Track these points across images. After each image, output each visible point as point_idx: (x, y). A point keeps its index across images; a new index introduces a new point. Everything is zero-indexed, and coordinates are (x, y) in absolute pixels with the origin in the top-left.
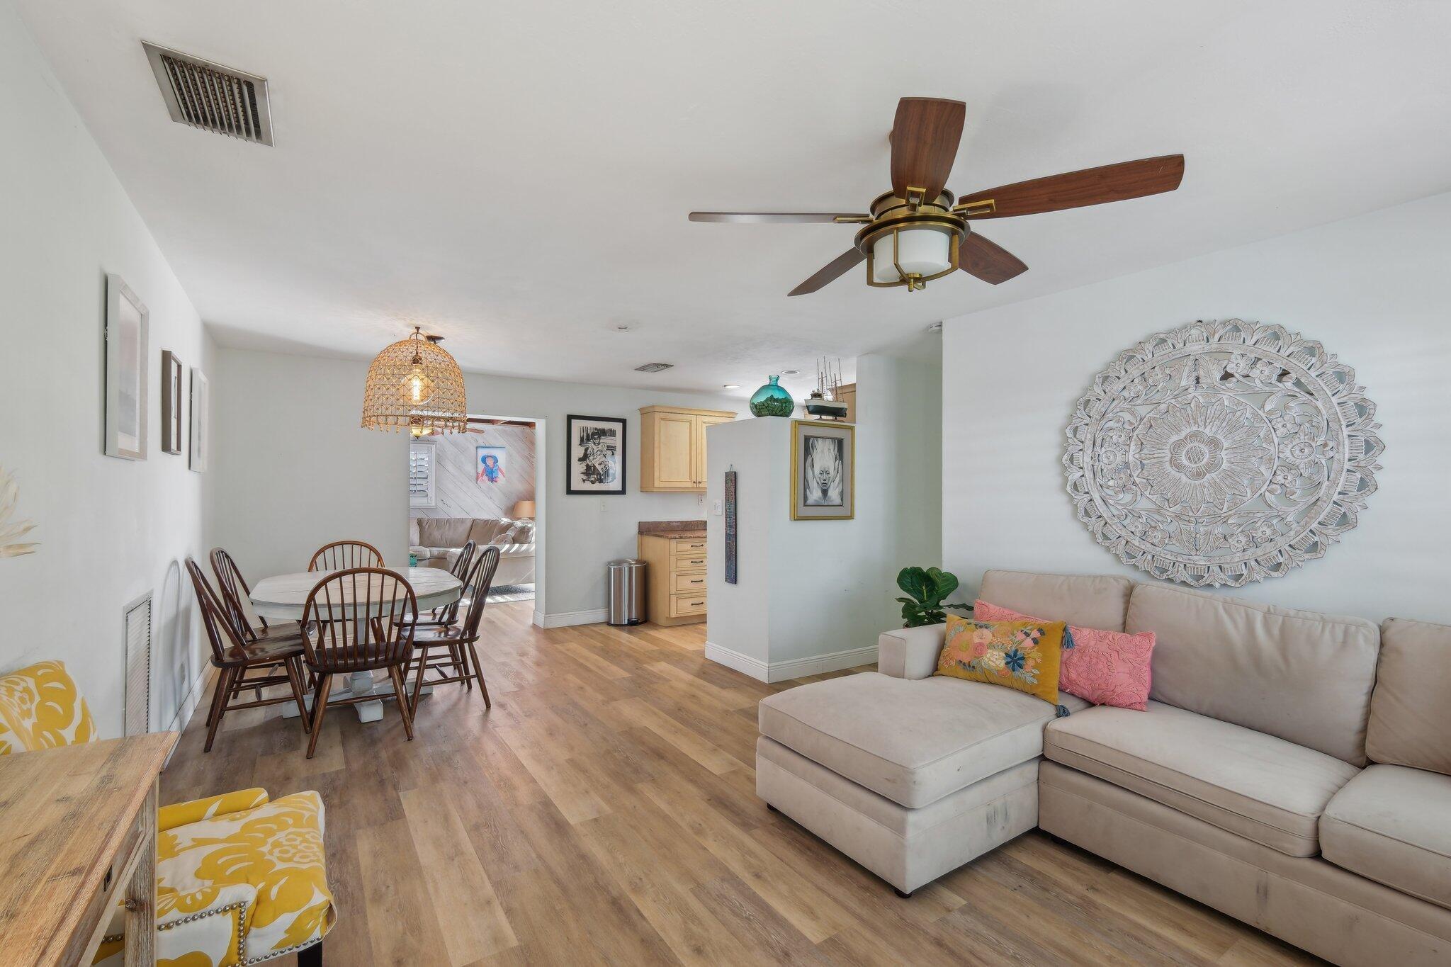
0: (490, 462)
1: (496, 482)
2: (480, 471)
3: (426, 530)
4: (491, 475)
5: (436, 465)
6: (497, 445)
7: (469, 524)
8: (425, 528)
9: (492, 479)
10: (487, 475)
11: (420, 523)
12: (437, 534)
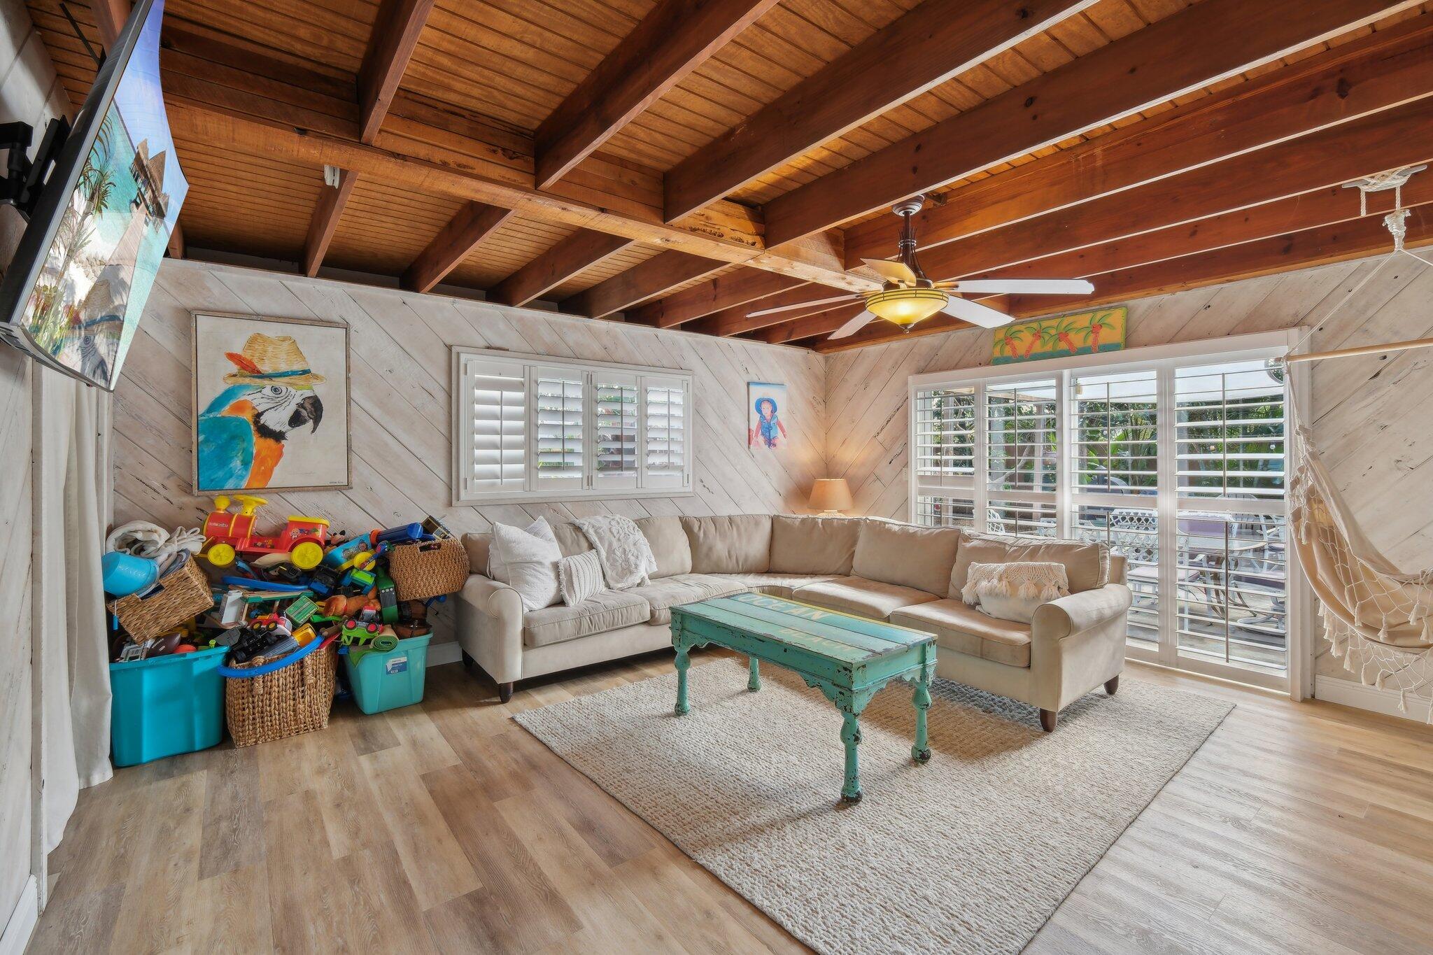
0: (767, 409)
1: (775, 445)
2: (754, 426)
3: (701, 539)
4: (768, 432)
5: (693, 415)
6: (773, 380)
7: (767, 525)
8: (699, 537)
9: (770, 442)
10: (763, 434)
11: (687, 526)
12: (720, 548)
